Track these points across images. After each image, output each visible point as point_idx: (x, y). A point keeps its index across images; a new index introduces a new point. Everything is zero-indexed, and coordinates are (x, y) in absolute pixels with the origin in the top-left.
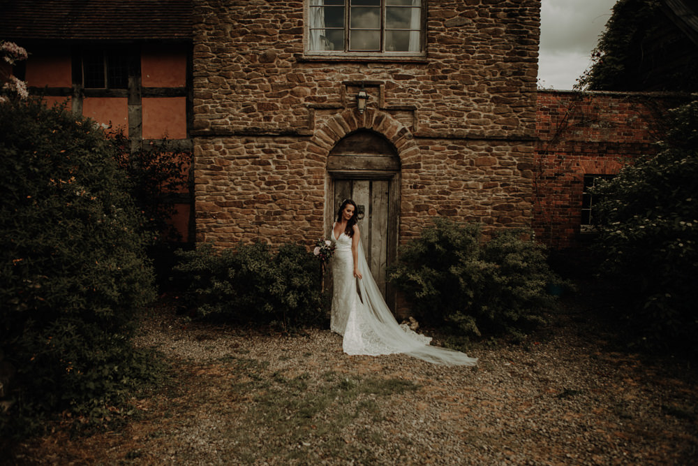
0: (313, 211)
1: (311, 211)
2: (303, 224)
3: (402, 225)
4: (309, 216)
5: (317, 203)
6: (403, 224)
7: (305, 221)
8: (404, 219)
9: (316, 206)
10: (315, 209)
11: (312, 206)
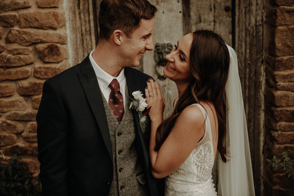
0: (36, 72)
1: (29, 69)
2: (13, 104)
3: (278, 93)
4: (25, 83)
5: (41, 46)
6: (284, 88)
7: (16, 97)
8: (284, 77)
9: (41, 56)
10: (38, 65)
11: (31, 56)
